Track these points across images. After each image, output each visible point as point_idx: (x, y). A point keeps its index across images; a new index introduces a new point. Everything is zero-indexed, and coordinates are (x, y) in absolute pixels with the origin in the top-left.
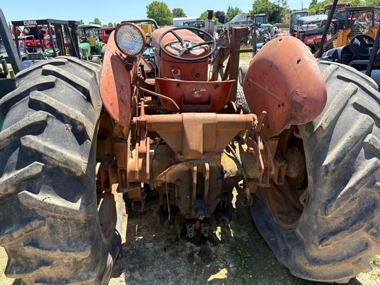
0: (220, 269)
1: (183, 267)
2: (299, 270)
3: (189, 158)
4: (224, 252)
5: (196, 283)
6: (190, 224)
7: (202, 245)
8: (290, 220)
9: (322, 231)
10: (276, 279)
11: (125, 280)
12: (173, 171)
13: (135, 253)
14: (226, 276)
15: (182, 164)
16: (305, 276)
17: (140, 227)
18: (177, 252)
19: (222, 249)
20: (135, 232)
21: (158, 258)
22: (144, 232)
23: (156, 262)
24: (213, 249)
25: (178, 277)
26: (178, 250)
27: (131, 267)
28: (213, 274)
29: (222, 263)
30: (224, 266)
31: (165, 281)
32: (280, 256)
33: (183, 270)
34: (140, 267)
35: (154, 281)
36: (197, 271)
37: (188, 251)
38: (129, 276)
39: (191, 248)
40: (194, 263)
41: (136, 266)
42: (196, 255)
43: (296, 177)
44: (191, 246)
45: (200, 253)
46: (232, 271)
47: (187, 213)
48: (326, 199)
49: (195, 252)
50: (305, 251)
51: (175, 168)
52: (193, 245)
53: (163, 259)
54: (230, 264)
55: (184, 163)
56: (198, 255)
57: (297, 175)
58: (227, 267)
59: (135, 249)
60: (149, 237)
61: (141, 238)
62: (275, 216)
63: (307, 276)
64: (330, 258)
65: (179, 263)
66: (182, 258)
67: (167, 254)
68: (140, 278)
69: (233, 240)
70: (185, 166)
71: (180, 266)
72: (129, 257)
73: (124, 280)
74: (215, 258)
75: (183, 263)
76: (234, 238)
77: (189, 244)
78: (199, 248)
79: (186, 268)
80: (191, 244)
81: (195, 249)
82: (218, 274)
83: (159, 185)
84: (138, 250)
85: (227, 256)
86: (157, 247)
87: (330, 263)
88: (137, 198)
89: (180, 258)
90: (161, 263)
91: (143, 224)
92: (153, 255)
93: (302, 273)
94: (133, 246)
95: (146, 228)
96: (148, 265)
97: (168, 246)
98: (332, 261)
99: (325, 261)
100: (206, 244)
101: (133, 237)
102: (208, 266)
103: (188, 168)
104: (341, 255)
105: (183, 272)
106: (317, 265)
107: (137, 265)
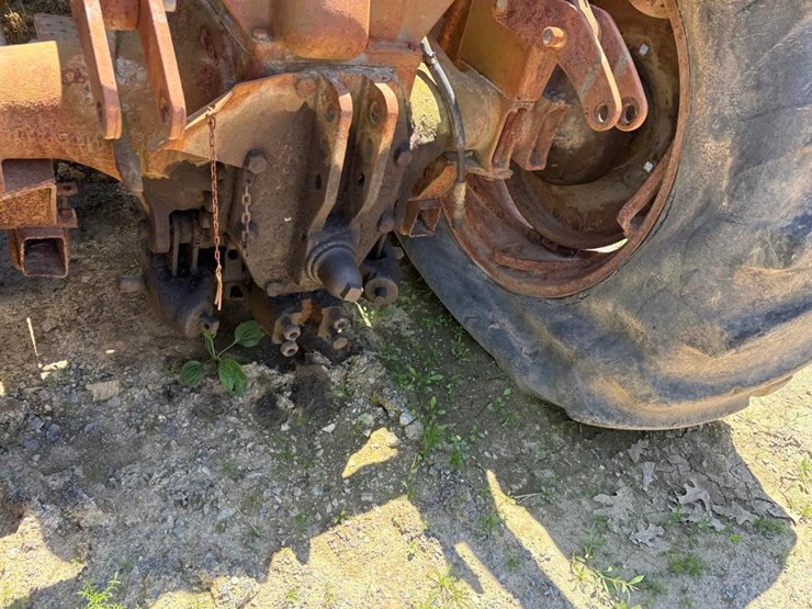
0: (367, 433)
1: (250, 445)
2: (602, 410)
3: (316, 54)
4: (372, 381)
5: (311, 495)
6: (284, 314)
7: (298, 367)
8: (537, 272)
9: (736, 312)
10: (523, 434)
11: (45, 539)
12: (237, 111)
13: (55, 427)
14: (394, 453)
15: (278, 79)
16: (618, 422)
17: (47, 326)
18: (215, 398)
19: (366, 373)
20: (28, 347)
21: (151, 428)
22: (68, 341)
23: (147, 447)
24: (335, 376)
25: (245, 485)
26: (218, 390)
27: (56, 482)
28: (352, 452)
29: (369, 412)
30: (376, 420)
31: (206, 509)
32: (525, 370)
33: (254, 456)
34: (92, 476)
35: (164, 520)
36: (300, 451)
37: (257, 392)
38: (55, 521)
39: (262, 379)
40: (285, 428)
41: (74, 477)
42: (284, 402)
43: (577, 146)
44: (262, 373)
45: (297, 392)
46: (410, 435)
47: (276, 276)
48: (791, 216)
49: (280, 391)
50: (645, 365)
51: (249, 100)
52: (268, 371)
53: (170, 428)
54: (400, 414)
55: (289, 76)
56: (290, 398)
57: (583, 140)
58: (393, 423)
59: (51, 414)
60: (95, 357)
61: (63, 364)
62: (480, 262)
63: (624, 422)
64: (726, 379)
65: (234, 436)
66: (239, 416)
67: (182, 411)
68: (107, 520)
69: (374, 337)
70: (289, 93)
71: (238, 445)
72: (34, 445)
73: (39, 541)
74: (342, 401)
75: (246, 434)
76: (378, 329)
77: (253, 370)
78: (289, 377)
79: (262, 448)
80: (261, 368)
81: (275, 382)
82: (366, 448)
83: (156, 174)
84: (63, 415)
85: (386, 391)
86: (137, 394)
87: (727, 391)
88: (39, 228)
89: (233, 419)
90: (168, 447)
91: (53, 313)
92: (127, 421)
93: (609, 416)
94: (37, 403)
95: (69, 329)
96: (121, 465)
97: (176, 383)
98: (733, 385)
99: (713, 388)
100: (311, 363)
101: (28, 366)
102: (330, 428)
103: (300, 102)
104: (762, 369)
105: (257, 464)
106: (689, 399)
107: (79, 471)
